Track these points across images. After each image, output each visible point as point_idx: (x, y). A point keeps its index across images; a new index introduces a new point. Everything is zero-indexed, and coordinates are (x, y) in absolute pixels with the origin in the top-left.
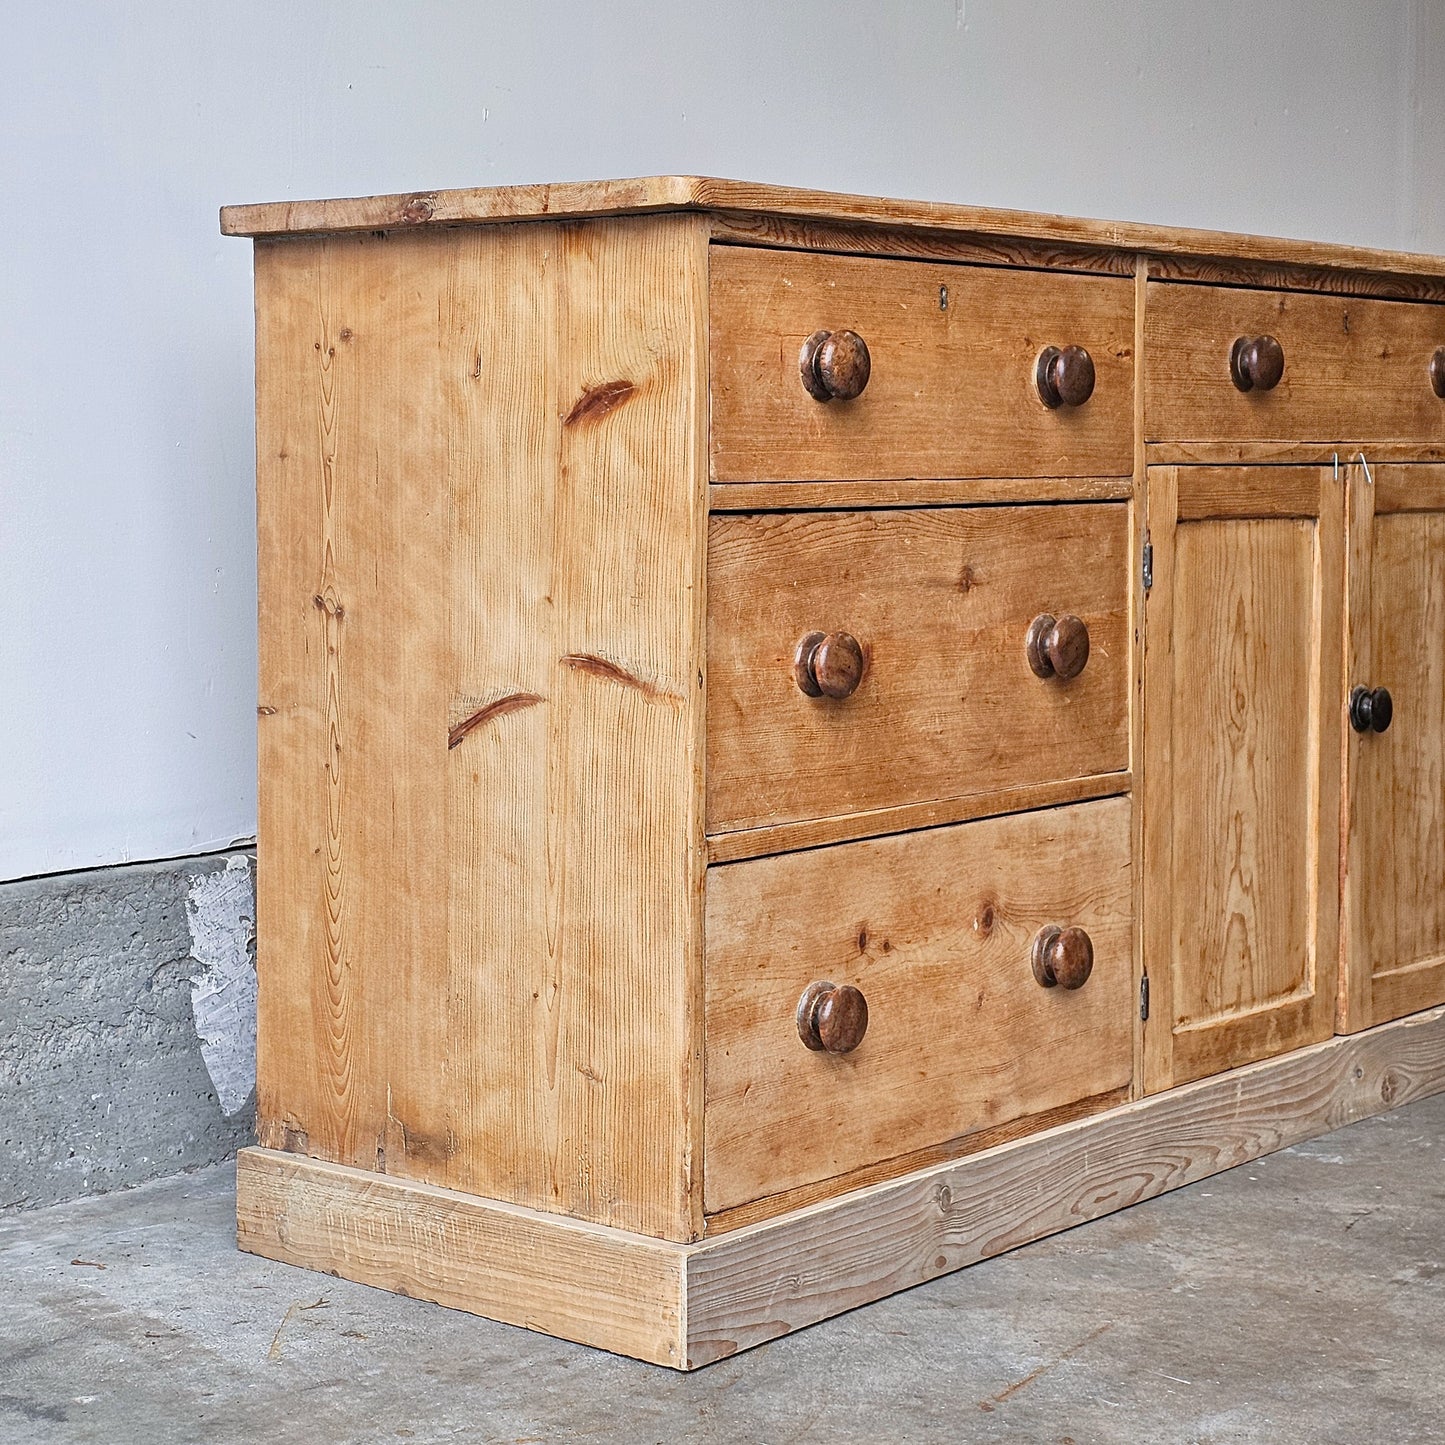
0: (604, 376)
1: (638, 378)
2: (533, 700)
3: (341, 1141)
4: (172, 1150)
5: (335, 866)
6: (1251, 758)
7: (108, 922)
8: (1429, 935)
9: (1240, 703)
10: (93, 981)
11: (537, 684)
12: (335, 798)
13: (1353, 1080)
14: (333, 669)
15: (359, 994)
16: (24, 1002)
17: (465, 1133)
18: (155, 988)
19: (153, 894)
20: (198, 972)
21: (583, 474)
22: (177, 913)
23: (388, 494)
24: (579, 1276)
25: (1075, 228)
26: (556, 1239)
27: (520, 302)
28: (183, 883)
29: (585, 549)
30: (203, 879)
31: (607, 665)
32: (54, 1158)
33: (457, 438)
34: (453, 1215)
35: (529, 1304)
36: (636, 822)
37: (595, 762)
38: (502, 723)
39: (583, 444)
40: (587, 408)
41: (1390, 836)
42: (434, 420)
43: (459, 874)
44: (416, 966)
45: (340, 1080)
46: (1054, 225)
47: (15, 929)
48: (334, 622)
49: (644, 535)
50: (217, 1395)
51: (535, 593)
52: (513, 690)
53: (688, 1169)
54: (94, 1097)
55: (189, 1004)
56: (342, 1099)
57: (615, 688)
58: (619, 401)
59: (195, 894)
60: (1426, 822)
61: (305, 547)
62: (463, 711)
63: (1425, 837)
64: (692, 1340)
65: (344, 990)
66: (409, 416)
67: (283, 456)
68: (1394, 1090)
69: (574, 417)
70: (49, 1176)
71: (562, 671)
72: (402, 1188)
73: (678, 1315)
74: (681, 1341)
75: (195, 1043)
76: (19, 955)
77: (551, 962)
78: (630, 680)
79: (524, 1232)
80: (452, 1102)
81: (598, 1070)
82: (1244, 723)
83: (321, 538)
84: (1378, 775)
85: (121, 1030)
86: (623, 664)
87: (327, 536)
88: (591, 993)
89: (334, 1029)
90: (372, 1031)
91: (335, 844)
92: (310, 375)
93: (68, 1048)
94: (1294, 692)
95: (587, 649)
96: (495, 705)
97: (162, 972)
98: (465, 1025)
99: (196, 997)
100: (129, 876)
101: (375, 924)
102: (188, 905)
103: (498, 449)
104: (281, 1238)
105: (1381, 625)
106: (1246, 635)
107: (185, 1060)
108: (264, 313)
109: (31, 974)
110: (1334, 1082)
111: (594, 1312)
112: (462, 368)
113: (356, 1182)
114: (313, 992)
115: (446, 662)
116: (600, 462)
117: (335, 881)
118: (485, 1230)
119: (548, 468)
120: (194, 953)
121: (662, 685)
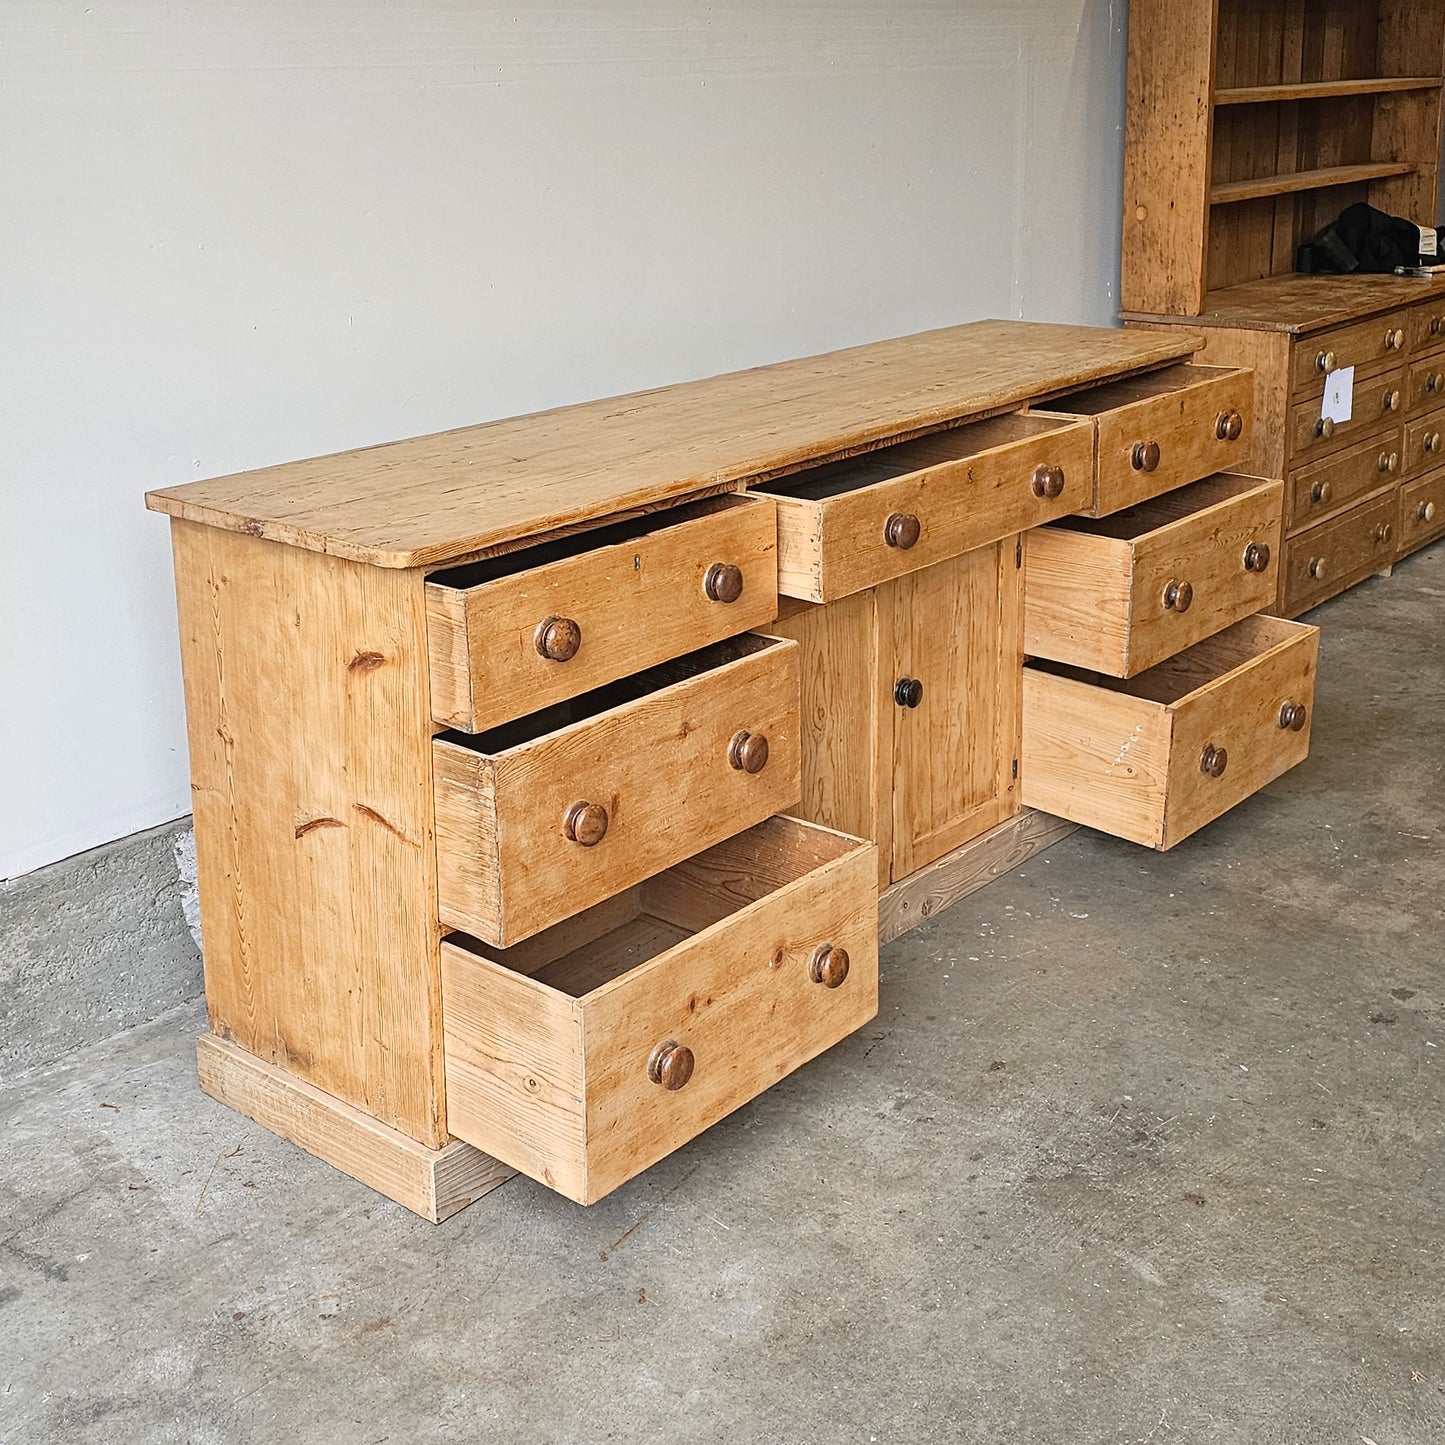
0: (368, 648)
1: (387, 654)
2: (340, 824)
3: (254, 1042)
4: (176, 992)
5: (239, 888)
6: (829, 744)
7: (123, 873)
8: (957, 804)
9: (821, 714)
10: (116, 909)
11: (341, 817)
12: (236, 849)
13: (901, 911)
14: (230, 773)
15: (257, 962)
16: (72, 931)
17: (318, 1056)
18: (158, 904)
19: (152, 851)
20: (185, 888)
21: (359, 700)
22: (169, 856)
23: (254, 680)
24: (378, 1158)
25: (688, 484)
26: (366, 1135)
27: (320, 590)
28: (171, 840)
29: (363, 745)
30: (184, 835)
31: (378, 816)
32: (98, 1015)
33: (288, 657)
34: (311, 1106)
35: (353, 1165)
36: (398, 910)
37: (375, 869)
38: (322, 831)
39: (358, 682)
40: (360, 663)
41: (928, 756)
42: (276, 645)
43: (306, 912)
44: (286, 957)
45: (250, 1008)
46: (673, 488)
47: (63, 892)
48: (228, 746)
49: (395, 747)
50: (159, 1251)
51: (338, 763)
52: (328, 815)
53: (435, 1110)
54: (122, 975)
55: (180, 907)
56: (252, 1019)
57: (384, 830)
58: (377, 664)
59: (180, 845)
60: (955, 739)
61: (210, 698)
62: (303, 820)
63: (954, 749)
64: (439, 1207)
65: (248, 957)
66: (262, 637)
67: (194, 641)
68: (930, 908)
69: (353, 666)
70: (96, 1025)
71: (354, 812)
72: (284, 1083)
73: (431, 1193)
74: (433, 1208)
75: (186, 929)
76: (66, 906)
77: (358, 975)
78: (391, 828)
79: (349, 1126)
80: (309, 1037)
81: (385, 1042)
82: (824, 726)
83: (218, 695)
84: (918, 723)
85: (136, 933)
86: (387, 817)
87: (222, 695)
88: (380, 999)
89: (245, 979)
90: (265, 986)
91: (238, 874)
92: (206, 598)
93: (103, 950)
94: (860, 695)
95: (367, 804)
96: (319, 821)
97: (161, 893)
98: (315, 998)
99: (185, 903)
100: (135, 844)
101: (262, 926)
102: (175, 852)
103: (312, 672)
104: (223, 1092)
105: (920, 634)
106: (824, 673)
107: (180, 940)
108: (178, 552)
109: (75, 915)
110: (888, 916)
111: (388, 1180)
112: (291, 619)
113: (260, 1073)
114: (232, 954)
115: (292, 790)
116: (369, 696)
117: (240, 895)
118: (328, 1119)
119: (341, 690)
120: (181, 878)
121: (408, 835)
